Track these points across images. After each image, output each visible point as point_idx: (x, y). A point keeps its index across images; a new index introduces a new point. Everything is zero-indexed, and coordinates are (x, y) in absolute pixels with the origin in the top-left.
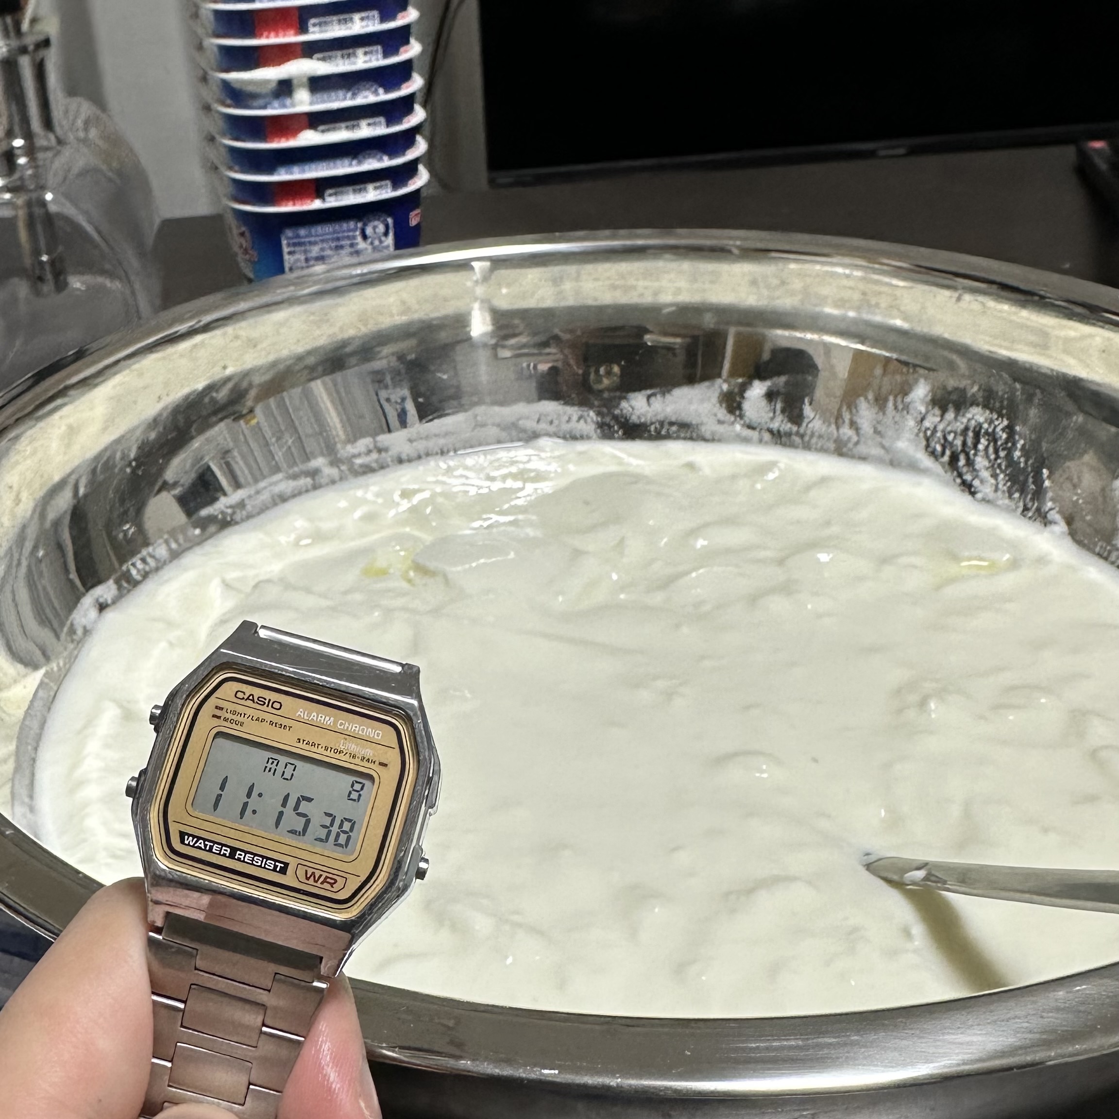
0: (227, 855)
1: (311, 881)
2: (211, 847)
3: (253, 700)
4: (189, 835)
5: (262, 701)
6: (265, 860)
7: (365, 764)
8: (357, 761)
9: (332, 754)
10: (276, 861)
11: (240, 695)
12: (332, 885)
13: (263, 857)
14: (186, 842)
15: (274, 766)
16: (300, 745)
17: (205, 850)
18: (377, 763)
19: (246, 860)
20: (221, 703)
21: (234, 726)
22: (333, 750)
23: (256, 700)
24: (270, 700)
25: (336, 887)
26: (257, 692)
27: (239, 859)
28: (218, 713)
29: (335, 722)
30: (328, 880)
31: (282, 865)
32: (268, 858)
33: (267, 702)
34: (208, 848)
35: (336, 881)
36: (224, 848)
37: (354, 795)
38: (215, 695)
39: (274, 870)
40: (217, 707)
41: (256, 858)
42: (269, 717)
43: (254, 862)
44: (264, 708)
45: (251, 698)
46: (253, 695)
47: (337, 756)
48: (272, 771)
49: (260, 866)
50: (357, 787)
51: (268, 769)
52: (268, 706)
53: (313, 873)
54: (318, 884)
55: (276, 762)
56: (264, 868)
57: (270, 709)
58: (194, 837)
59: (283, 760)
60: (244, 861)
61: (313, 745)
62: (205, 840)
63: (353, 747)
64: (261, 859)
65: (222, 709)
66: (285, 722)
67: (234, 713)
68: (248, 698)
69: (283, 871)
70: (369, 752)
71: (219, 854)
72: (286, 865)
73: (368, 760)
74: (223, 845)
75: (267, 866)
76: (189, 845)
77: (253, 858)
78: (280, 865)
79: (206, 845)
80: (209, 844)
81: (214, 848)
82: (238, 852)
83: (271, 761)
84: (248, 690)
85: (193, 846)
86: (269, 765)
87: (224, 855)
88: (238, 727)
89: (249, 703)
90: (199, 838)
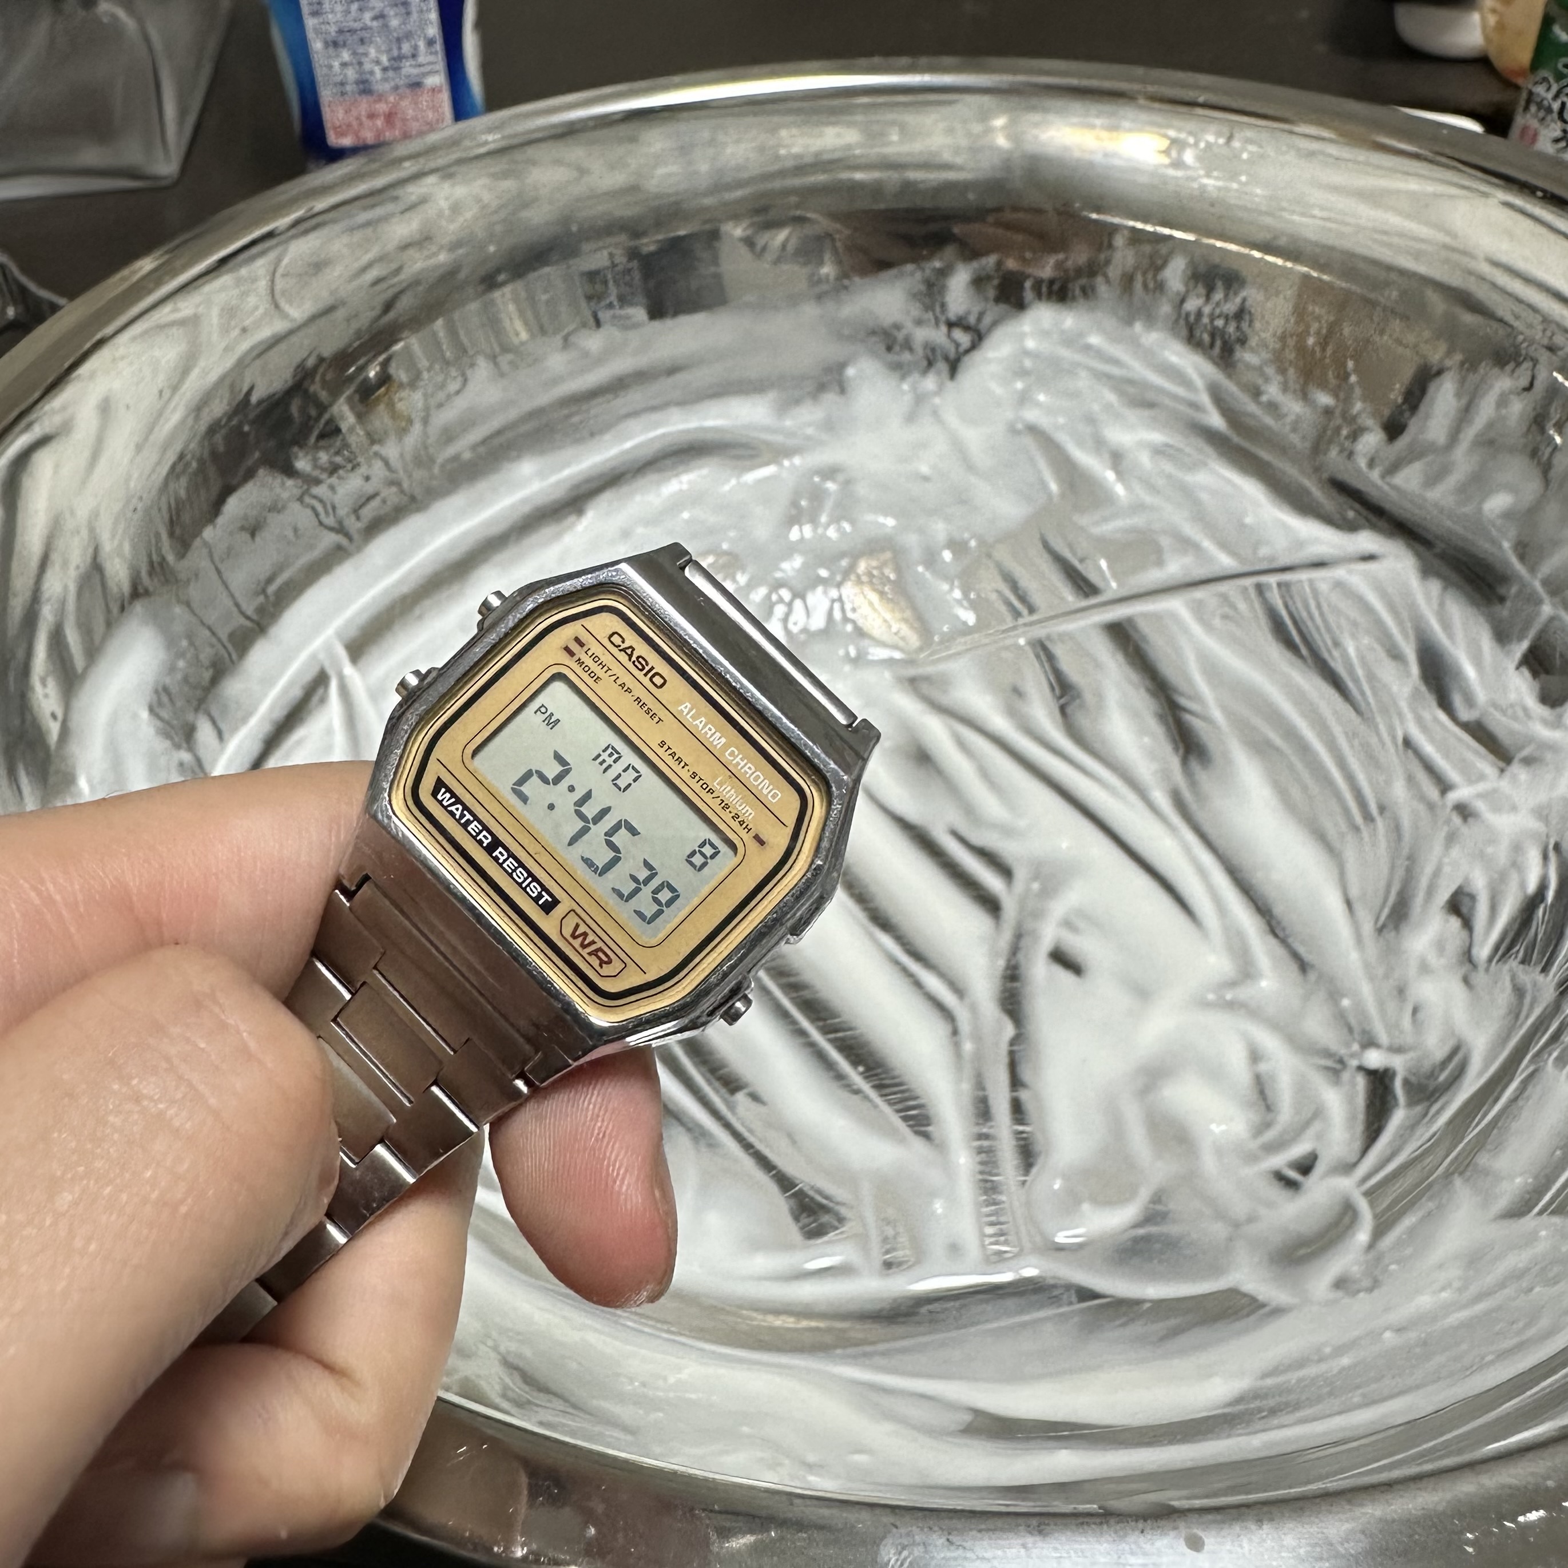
0: (485, 845)
1: (577, 943)
2: (469, 822)
3: (630, 656)
4: (449, 790)
5: (641, 663)
6: (530, 879)
7: (734, 825)
8: (727, 816)
9: (697, 787)
10: (544, 888)
11: (616, 639)
12: (602, 963)
13: (530, 874)
14: (439, 797)
15: (610, 761)
16: (661, 751)
18: (752, 834)
19: (505, 865)
20: (584, 637)
21: (585, 676)
22: (701, 782)
23: (634, 658)
24: (652, 668)
26: (642, 649)
27: (496, 859)
28: (574, 647)
29: (726, 747)
30: (600, 954)
31: (550, 899)
32: (535, 879)
33: (647, 668)
35: (610, 962)
36: (484, 833)
37: (698, 860)
38: (583, 621)
39: (536, 900)
40: (577, 640)
42: (639, 691)
43: (514, 875)
45: (629, 652)
46: (634, 649)
47: (703, 794)
48: (605, 765)
49: (520, 884)
50: (708, 850)
51: (600, 759)
52: (646, 675)
53: (585, 935)
54: (585, 952)
55: (616, 756)
56: (525, 889)
57: (646, 681)
58: (453, 795)
59: (629, 757)
60: (501, 865)
61: (679, 760)
62: (465, 808)
63: (729, 792)
64: (526, 875)
65: (581, 644)
66: (656, 708)
67: (595, 658)
68: (624, 650)
69: (548, 908)
70: (748, 812)
71: (474, 838)
73: (741, 823)
74: (485, 828)
75: (528, 889)
76: (440, 802)
77: (516, 868)
78: (546, 897)
79: (462, 816)
80: (468, 816)
81: (472, 826)
82: (500, 849)
83: (610, 750)
84: (632, 639)
85: (445, 808)
86: (604, 756)
87: (480, 842)
89: (623, 657)
90: (458, 801)
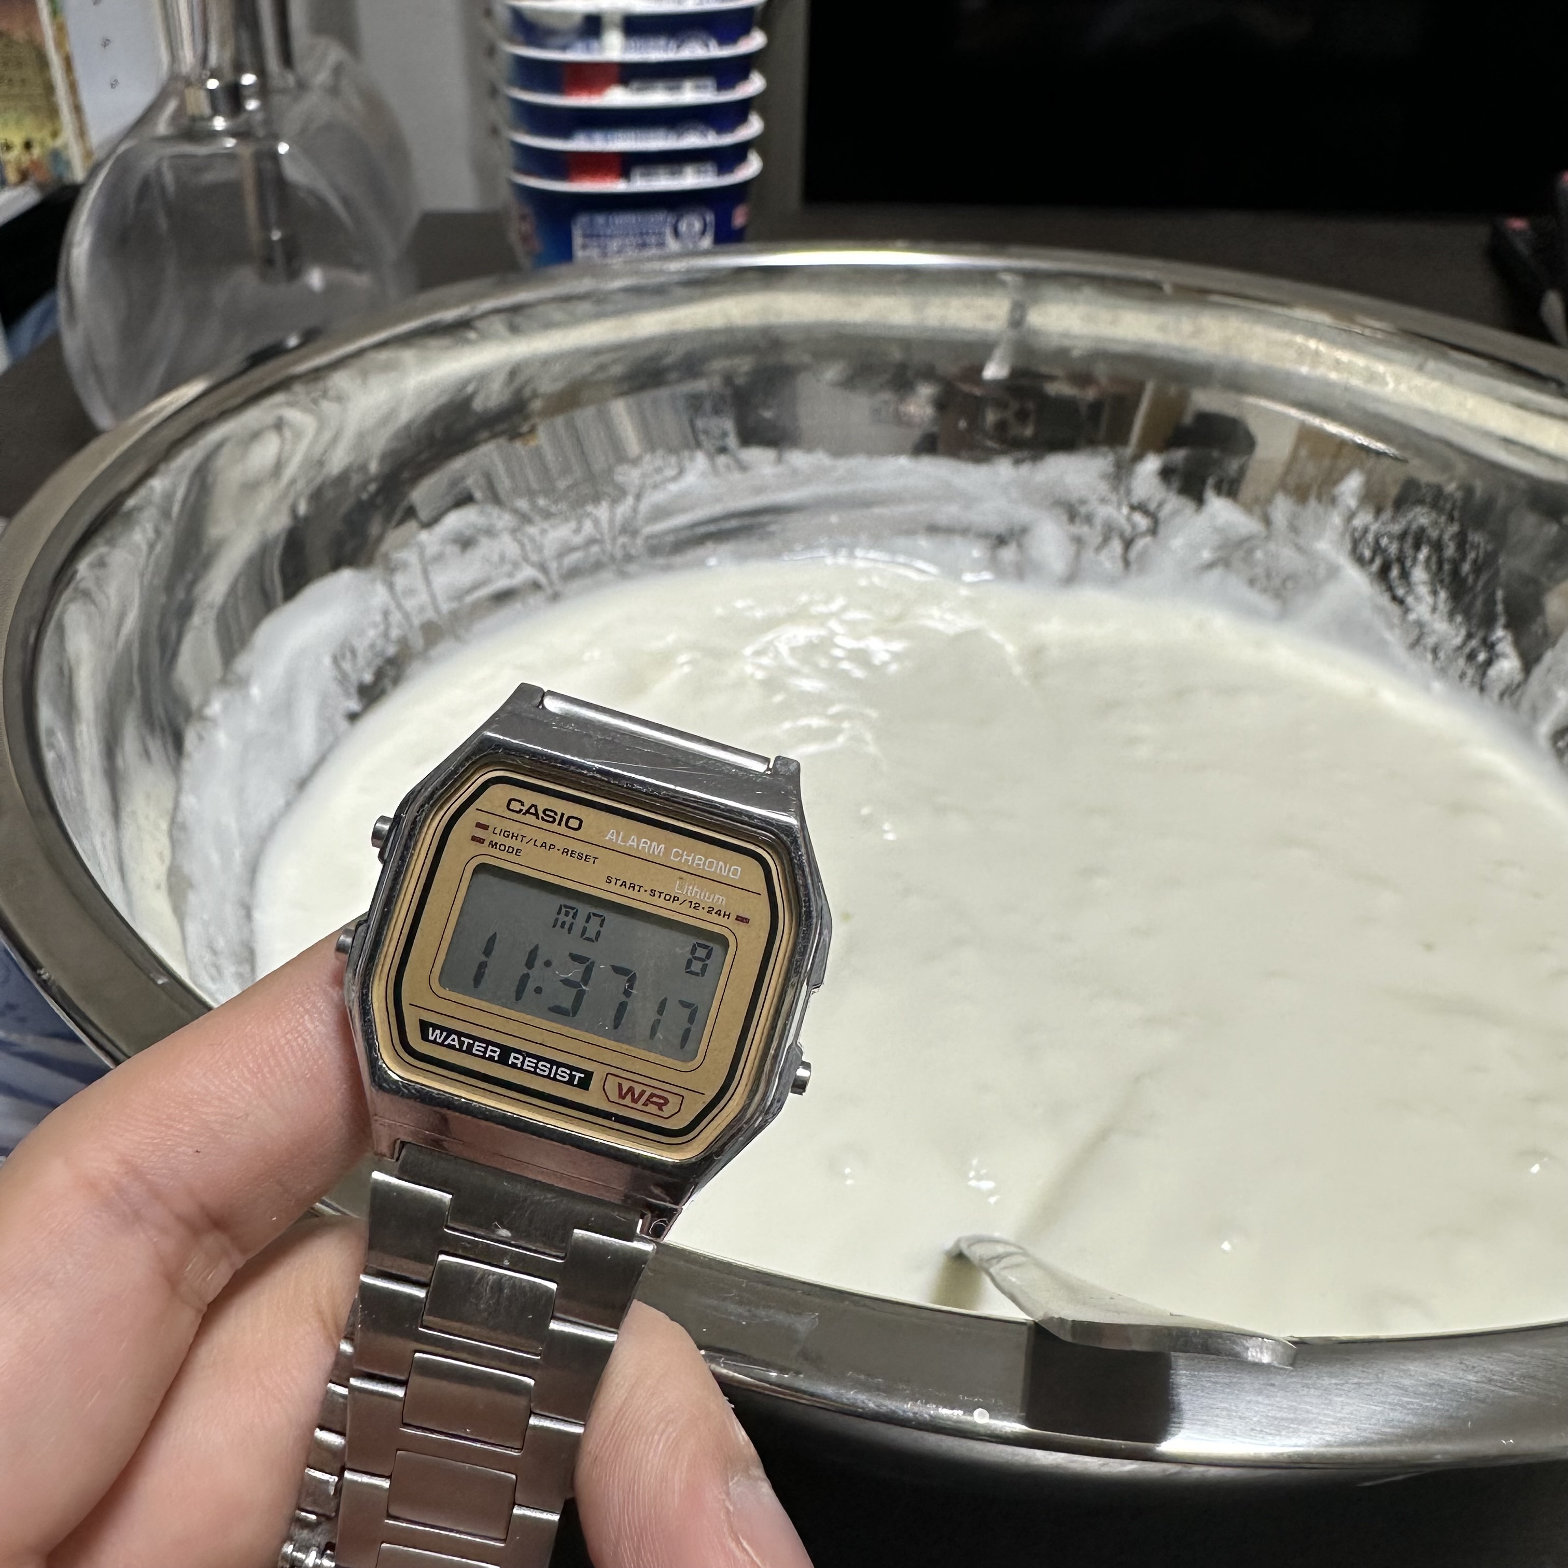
0: (496, 1058)
1: (628, 1101)
2: (470, 1046)
3: (536, 815)
4: (435, 1027)
5: (549, 816)
6: (555, 1067)
7: (714, 917)
8: (700, 913)
9: (661, 902)
10: (572, 1068)
11: (515, 806)
12: (660, 1107)
13: (552, 1062)
14: (431, 1038)
15: (569, 919)
16: (611, 887)
17: (460, 1050)
18: (733, 917)
19: (525, 1067)
20: (484, 819)
21: (504, 855)
22: (663, 896)
23: (541, 814)
24: (563, 815)
25: (667, 1110)
26: (543, 802)
27: (514, 1066)
28: (480, 833)
29: (667, 851)
30: (654, 1099)
31: (582, 1076)
32: (559, 1065)
33: (558, 818)
34: (464, 1048)
35: (666, 1101)
36: (490, 1048)
37: (696, 966)
38: (478, 804)
39: (570, 1082)
40: (479, 825)
41: (541, 1063)
42: (561, 843)
43: (538, 1071)
44: (554, 827)
45: (532, 810)
46: (536, 807)
47: (670, 905)
48: (567, 926)
49: (548, 1077)
50: (701, 953)
51: (559, 923)
52: (559, 824)
53: (631, 1089)
54: (639, 1106)
55: (572, 912)
56: (554, 1079)
57: (563, 829)
58: (442, 1029)
59: (584, 910)
60: (521, 1069)
61: (632, 886)
62: (460, 1034)
63: (692, 890)
64: (549, 1066)
65: (485, 827)
66: (586, 850)
67: (506, 834)
68: (528, 812)
69: (584, 1084)
70: (719, 899)
71: (483, 1057)
72: (589, 1075)
73: (718, 913)
74: (489, 1043)
75: (558, 1077)
76: (434, 1042)
77: (537, 1064)
78: (578, 1075)
79: (461, 1043)
80: (467, 1041)
81: (475, 1047)
82: (513, 1055)
83: (564, 910)
84: (529, 798)
85: (442, 1044)
86: (562, 917)
87: (491, 1058)
88: (512, 857)
89: (530, 819)
90: (450, 1032)
